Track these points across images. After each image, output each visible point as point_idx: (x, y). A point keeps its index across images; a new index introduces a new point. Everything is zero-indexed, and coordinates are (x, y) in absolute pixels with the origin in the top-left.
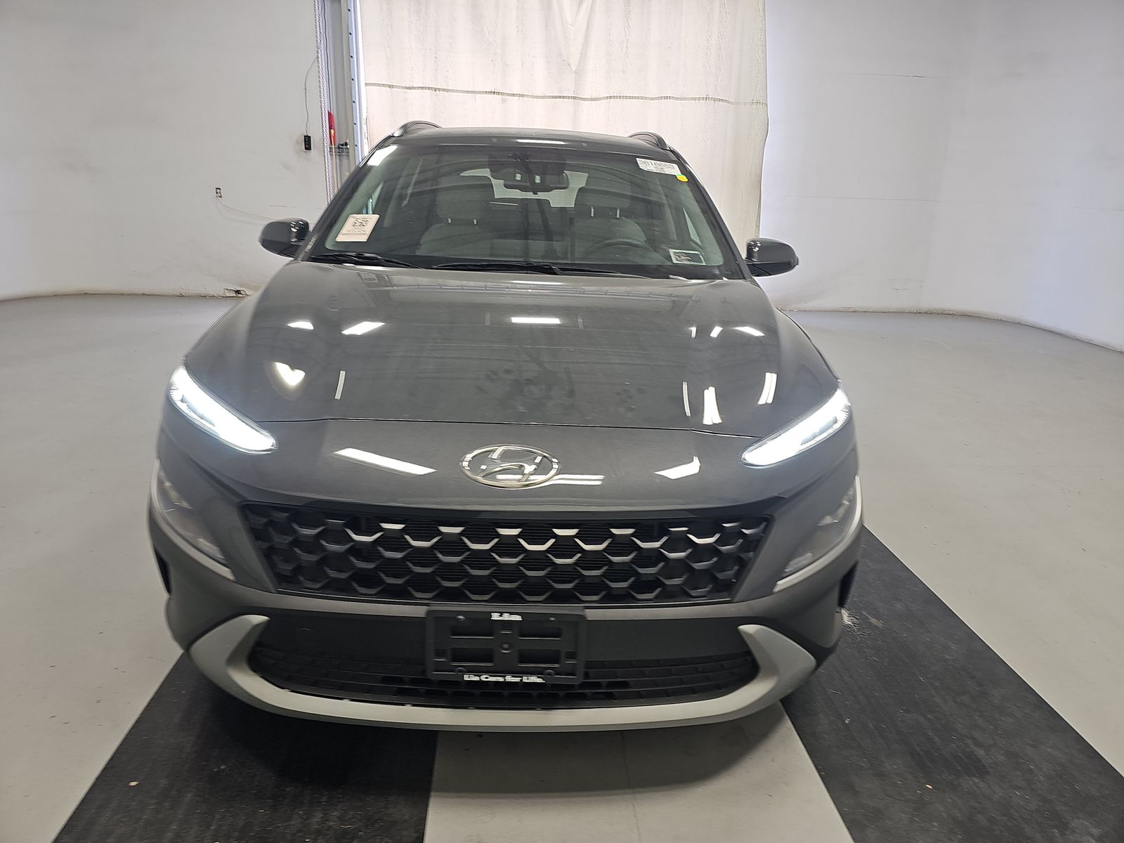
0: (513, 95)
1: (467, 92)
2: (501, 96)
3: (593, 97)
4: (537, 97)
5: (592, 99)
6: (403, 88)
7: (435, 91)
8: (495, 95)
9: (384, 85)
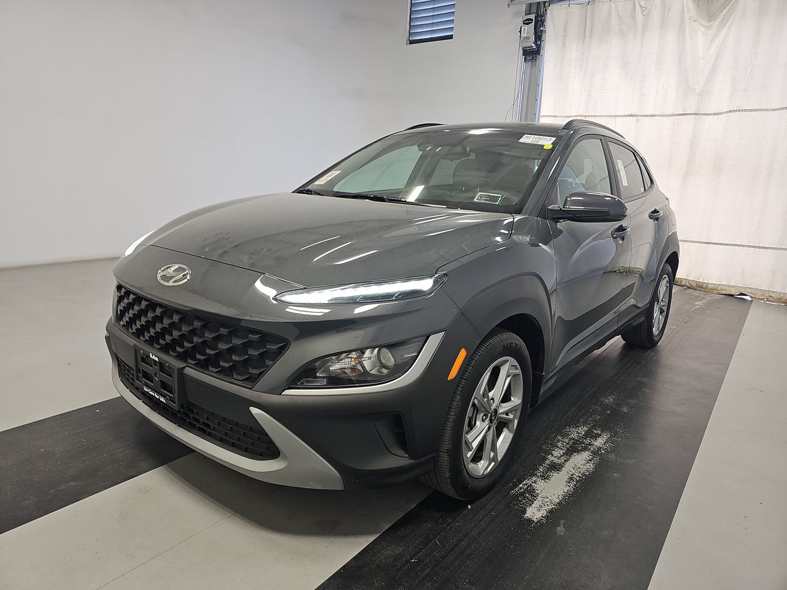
0: (647, 116)
1: (610, 116)
2: (635, 118)
3: (716, 112)
4: (667, 116)
5: (715, 114)
6: (564, 117)
7: (586, 117)
8: (632, 117)
9: (550, 116)
